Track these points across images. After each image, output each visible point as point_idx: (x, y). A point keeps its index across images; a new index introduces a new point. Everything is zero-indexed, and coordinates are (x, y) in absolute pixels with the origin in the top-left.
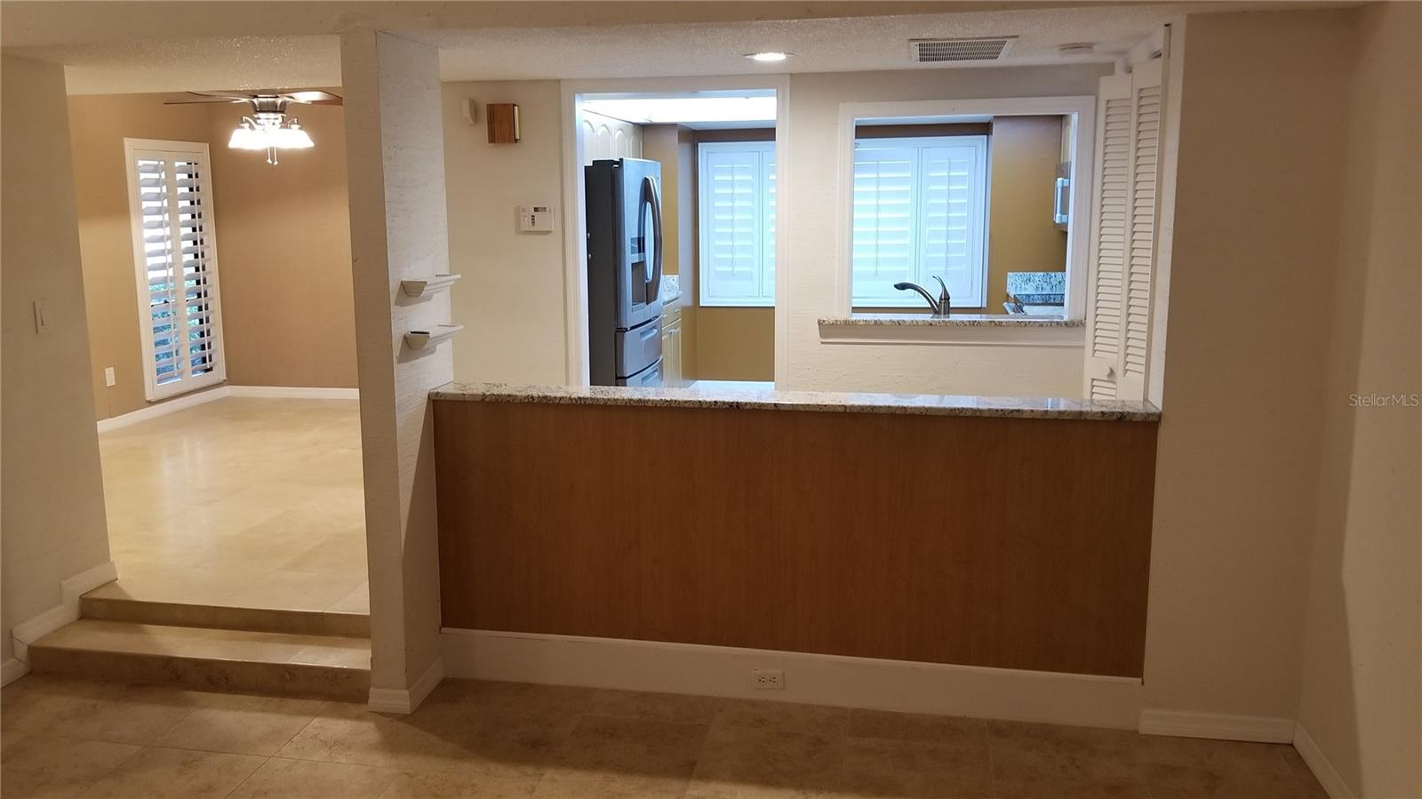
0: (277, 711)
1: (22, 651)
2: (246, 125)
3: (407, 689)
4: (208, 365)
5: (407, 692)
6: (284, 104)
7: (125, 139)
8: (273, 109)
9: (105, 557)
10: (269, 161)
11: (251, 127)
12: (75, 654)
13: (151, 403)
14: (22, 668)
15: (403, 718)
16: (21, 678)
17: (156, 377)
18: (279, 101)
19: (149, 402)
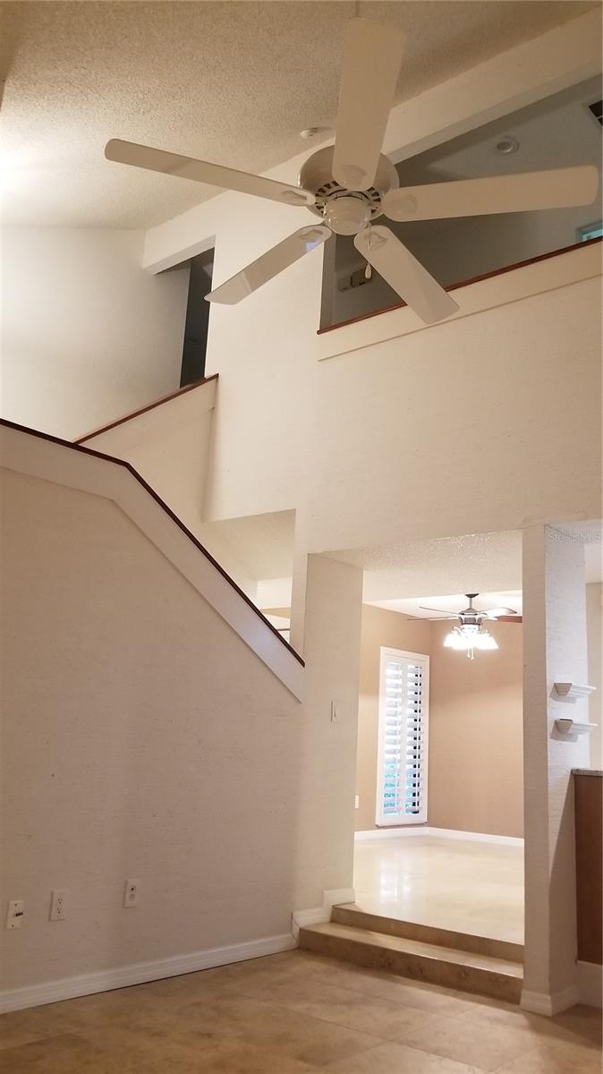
0: (454, 996)
1: (296, 930)
2: (456, 632)
3: (550, 994)
4: (416, 808)
5: (549, 997)
6: (480, 619)
7: (382, 648)
8: (473, 622)
9: (349, 885)
10: (469, 656)
11: (459, 633)
12: (326, 938)
13: (378, 827)
14: (294, 943)
15: (546, 1017)
16: (292, 950)
17: (383, 808)
18: (477, 617)
19: (377, 826)
